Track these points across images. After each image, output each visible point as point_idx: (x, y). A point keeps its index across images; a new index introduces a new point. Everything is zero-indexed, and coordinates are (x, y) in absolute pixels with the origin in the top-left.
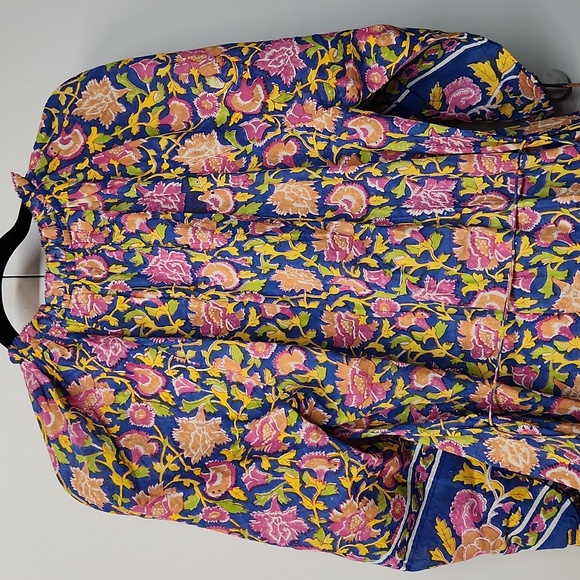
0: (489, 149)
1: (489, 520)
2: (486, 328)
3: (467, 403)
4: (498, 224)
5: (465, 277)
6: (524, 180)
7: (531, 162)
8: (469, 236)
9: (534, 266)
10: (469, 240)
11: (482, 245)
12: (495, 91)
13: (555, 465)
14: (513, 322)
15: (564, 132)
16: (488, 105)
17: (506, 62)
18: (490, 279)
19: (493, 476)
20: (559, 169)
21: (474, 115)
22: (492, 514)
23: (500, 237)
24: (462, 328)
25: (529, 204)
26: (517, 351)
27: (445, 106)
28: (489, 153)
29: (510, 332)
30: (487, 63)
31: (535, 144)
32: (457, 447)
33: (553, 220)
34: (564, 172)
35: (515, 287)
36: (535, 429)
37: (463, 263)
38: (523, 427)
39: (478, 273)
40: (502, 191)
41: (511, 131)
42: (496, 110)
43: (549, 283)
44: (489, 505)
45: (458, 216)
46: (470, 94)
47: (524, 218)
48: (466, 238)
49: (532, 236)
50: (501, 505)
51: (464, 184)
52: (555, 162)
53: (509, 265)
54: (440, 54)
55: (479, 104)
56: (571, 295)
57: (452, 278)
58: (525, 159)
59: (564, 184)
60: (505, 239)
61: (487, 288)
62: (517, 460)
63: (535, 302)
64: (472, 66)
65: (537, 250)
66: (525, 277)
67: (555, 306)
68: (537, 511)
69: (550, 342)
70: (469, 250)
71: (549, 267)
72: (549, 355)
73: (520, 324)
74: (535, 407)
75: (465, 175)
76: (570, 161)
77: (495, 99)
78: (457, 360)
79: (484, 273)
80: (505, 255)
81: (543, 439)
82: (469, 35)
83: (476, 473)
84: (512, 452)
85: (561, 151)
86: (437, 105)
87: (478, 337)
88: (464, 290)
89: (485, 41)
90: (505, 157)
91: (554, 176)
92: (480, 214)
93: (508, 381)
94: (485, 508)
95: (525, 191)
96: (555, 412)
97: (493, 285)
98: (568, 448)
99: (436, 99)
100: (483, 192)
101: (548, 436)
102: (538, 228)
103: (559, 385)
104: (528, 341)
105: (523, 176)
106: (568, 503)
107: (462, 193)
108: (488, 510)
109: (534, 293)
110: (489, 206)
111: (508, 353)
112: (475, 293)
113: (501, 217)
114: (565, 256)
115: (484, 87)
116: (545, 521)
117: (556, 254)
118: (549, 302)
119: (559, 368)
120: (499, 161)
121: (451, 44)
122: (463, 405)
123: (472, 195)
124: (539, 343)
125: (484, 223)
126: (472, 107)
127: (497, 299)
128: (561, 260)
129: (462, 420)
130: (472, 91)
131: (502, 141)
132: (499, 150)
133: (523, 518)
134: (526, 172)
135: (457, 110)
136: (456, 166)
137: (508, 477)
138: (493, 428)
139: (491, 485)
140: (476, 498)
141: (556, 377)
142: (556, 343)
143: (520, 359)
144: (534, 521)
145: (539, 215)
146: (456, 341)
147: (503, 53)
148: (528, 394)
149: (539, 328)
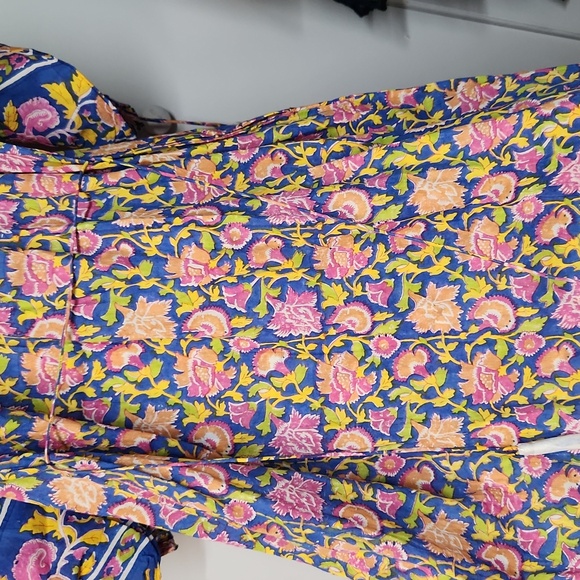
0: (50, 169)
1: (58, 570)
2: (52, 360)
3: (28, 443)
4: (59, 248)
5: (22, 304)
6: (91, 204)
7: (93, 184)
8: (26, 259)
9: (96, 292)
10: (25, 264)
11: (40, 269)
12: (73, 115)
13: (123, 500)
14: (80, 353)
15: (129, 156)
16: (68, 129)
17: (82, 85)
18: (50, 306)
19: (66, 522)
20: (123, 193)
21: (53, 139)
22: (62, 563)
23: (58, 260)
24: (26, 360)
25: (89, 226)
26: (87, 384)
27: (21, 128)
28: (51, 174)
29: (78, 363)
30: (62, 85)
31: (98, 166)
32: (18, 492)
33: (114, 243)
34: (130, 197)
35: (76, 314)
36: (94, 464)
37: (18, 288)
38: (81, 462)
39: (37, 299)
40: (66, 214)
41: (79, 153)
42: (77, 135)
43: (112, 310)
44: (59, 554)
45: (15, 239)
46: (46, 116)
47: (85, 242)
48: (22, 261)
49: (91, 259)
50: (72, 552)
51: (26, 206)
52: (117, 185)
53: (68, 291)
54: (8, 70)
55: (57, 127)
56: (134, 322)
57: (7, 305)
58: (87, 181)
59: (130, 208)
60: (64, 262)
61: (46, 316)
62: (84, 499)
63: (98, 329)
64: (46, 86)
65: (97, 274)
66: (87, 303)
67: (118, 334)
68: (113, 553)
69: (120, 373)
70: (25, 275)
71: (112, 293)
72: (119, 386)
73: (89, 354)
74: (99, 441)
75: (25, 195)
76: (134, 185)
77: (73, 123)
78: (22, 396)
79: (41, 299)
80: (65, 280)
81: (102, 474)
82: (35, 52)
83: (49, 520)
84: (78, 492)
85: (122, 174)
86: (13, 126)
87: (44, 371)
88: (21, 319)
89: (55, 61)
90: (67, 178)
91: (121, 200)
92: (40, 237)
93: (76, 416)
94: (54, 558)
95: (90, 214)
96: (122, 445)
97: (53, 312)
98: (128, 481)
99: (12, 119)
100: (47, 215)
101: (107, 469)
102: (100, 252)
103: (131, 417)
104: (98, 373)
105: (89, 199)
106: (146, 541)
107: (23, 215)
108: (58, 560)
109: (97, 320)
110: (48, 228)
111: (77, 386)
112: (33, 322)
113: (61, 240)
114: (127, 281)
115: (60, 109)
116: (121, 563)
117: (116, 278)
118: (111, 330)
119: (131, 399)
120: (60, 182)
121: (20, 60)
122: (23, 445)
123: (34, 218)
124: (110, 374)
125: (45, 246)
126: (50, 130)
127: (56, 327)
128: (123, 286)
129: (15, 460)
130: (49, 113)
131: (63, 161)
132: (61, 171)
133: (97, 564)
134: (91, 195)
135: (35, 132)
136: (12, 185)
137: (83, 521)
138: (50, 467)
139: (63, 531)
140: (46, 548)
141: (128, 409)
142: (127, 373)
143: (90, 392)
144: (110, 565)
145: (100, 238)
146: (20, 376)
147: (76, 75)
148: (91, 428)
149: (109, 358)
